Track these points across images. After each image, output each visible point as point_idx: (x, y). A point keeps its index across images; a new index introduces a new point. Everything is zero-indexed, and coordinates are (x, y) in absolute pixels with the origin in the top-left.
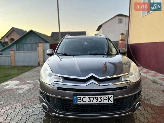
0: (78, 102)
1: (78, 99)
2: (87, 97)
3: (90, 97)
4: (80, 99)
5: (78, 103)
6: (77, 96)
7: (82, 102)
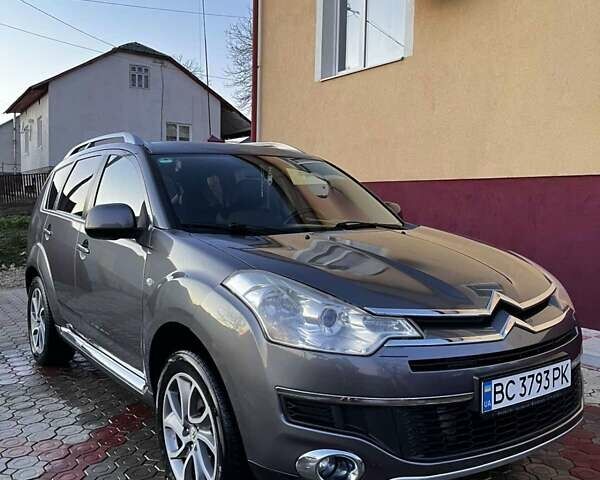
0: (496, 403)
1: (496, 393)
2: (516, 378)
3: (524, 378)
4: (501, 392)
5: (495, 407)
6: (494, 382)
7: (506, 403)
